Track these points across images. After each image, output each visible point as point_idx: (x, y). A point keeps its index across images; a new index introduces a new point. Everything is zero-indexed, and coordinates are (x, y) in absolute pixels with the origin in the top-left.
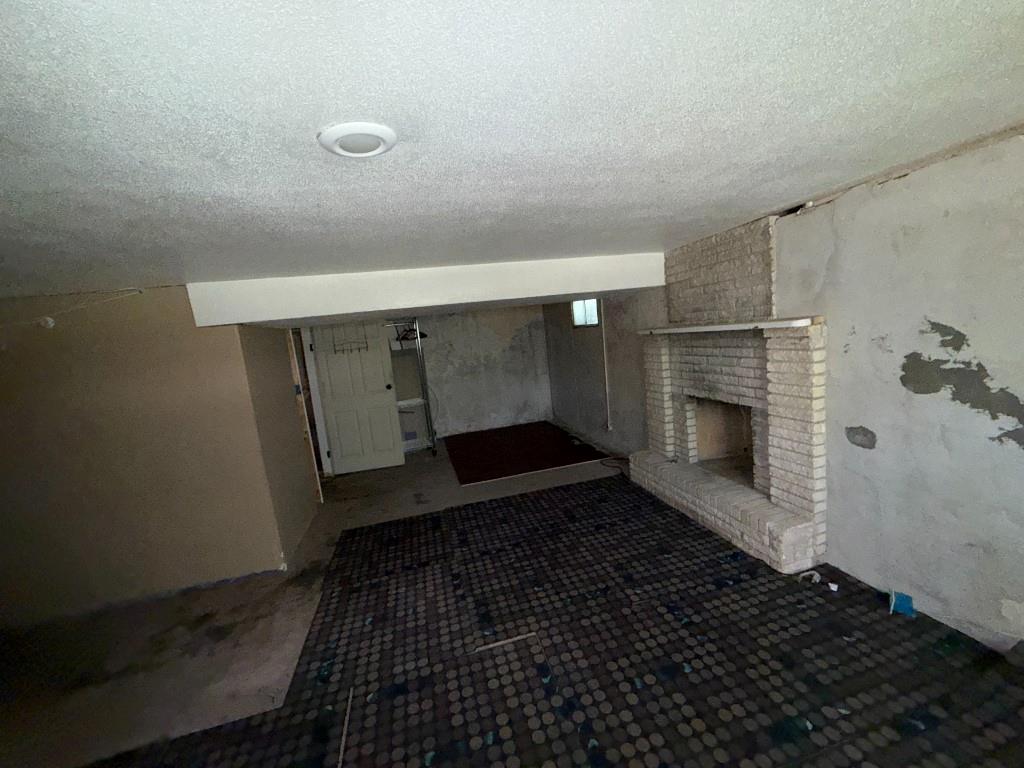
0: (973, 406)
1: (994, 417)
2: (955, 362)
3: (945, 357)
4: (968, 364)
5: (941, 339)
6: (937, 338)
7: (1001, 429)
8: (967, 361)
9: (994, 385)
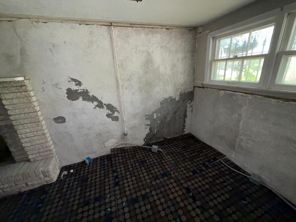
0: (88, 101)
1: (93, 103)
2: (81, 90)
3: (78, 89)
4: (84, 90)
5: (75, 83)
6: (74, 83)
7: (95, 105)
8: (83, 89)
9: (91, 94)
